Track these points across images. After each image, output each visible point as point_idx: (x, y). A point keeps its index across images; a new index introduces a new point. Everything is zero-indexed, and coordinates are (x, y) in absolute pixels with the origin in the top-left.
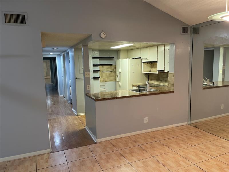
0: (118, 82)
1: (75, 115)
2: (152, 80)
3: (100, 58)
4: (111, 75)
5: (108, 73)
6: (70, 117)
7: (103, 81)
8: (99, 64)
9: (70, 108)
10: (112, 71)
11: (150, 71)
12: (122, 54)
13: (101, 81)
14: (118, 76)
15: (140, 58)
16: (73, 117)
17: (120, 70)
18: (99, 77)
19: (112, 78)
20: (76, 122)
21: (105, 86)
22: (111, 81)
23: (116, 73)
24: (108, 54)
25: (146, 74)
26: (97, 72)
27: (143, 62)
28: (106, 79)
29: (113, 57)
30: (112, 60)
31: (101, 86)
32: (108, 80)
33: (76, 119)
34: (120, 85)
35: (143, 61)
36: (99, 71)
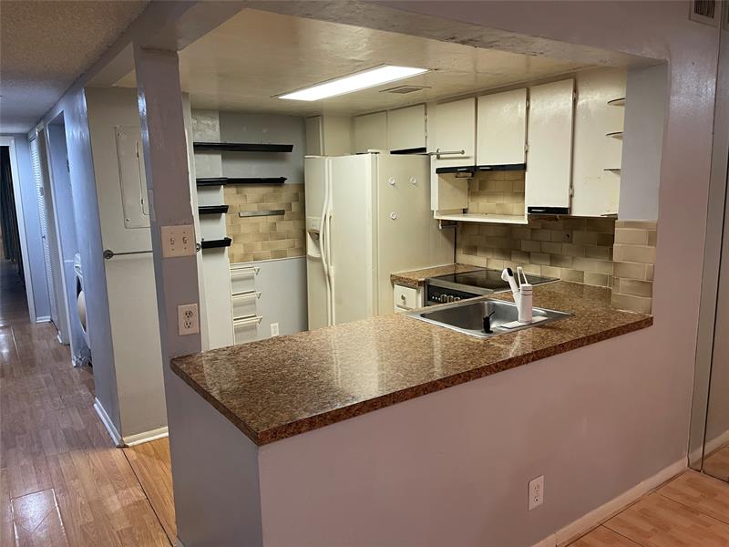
0: (319, 260)
1: (106, 443)
2: (472, 250)
3: (226, 150)
4: (279, 227)
5: (264, 223)
6: (79, 460)
7: (244, 258)
8: (221, 176)
9: (84, 392)
10: (281, 213)
11: (465, 211)
12: (329, 135)
13: (232, 257)
14: (316, 236)
15: (423, 150)
16: (97, 458)
17: (329, 208)
18: (227, 242)
19: (283, 245)
20: (115, 504)
21: (252, 278)
22: (279, 255)
23: (303, 219)
24: (265, 131)
25: (446, 224)
26: (214, 218)
27: (439, 171)
28: (258, 248)
29: (289, 148)
30: (283, 159)
31: (233, 280)
32: (268, 252)
33: (112, 476)
34: (326, 277)
35: (436, 164)
36: (224, 209)
